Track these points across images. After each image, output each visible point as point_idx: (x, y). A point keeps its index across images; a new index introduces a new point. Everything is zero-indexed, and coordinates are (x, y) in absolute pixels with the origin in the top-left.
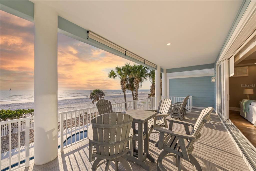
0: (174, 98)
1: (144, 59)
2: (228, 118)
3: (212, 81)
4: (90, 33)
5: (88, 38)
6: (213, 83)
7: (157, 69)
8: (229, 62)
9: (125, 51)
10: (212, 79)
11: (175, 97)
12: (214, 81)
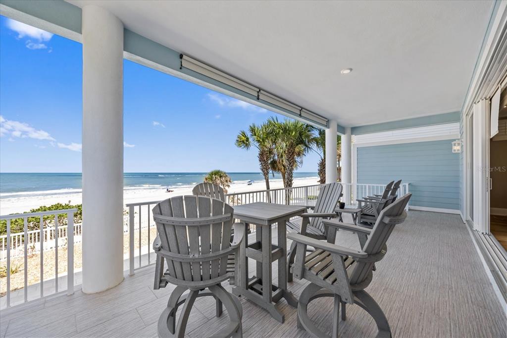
0: (365, 186)
1: (300, 107)
2: (488, 231)
3: (455, 150)
4: (184, 57)
5: (181, 68)
6: (455, 153)
7: (329, 128)
8: (491, 104)
9: (258, 90)
10: (455, 145)
11: (367, 185)
12: (458, 150)
